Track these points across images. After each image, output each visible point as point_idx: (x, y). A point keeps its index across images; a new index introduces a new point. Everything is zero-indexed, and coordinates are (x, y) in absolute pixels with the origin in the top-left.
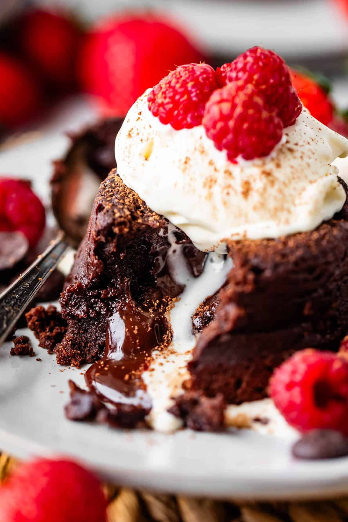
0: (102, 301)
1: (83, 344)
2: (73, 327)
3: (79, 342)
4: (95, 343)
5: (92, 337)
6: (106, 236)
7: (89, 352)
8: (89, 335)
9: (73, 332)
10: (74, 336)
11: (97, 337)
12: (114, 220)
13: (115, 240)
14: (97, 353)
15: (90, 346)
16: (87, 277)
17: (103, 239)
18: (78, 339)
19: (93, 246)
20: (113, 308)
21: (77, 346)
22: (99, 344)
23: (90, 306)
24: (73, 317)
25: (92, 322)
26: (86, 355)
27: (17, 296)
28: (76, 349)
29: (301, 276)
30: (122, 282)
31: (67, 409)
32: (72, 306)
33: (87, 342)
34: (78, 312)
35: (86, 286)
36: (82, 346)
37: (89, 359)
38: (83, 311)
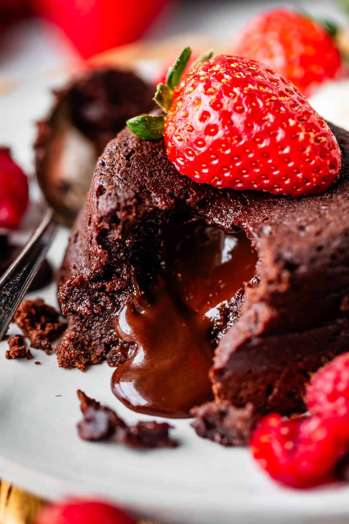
0: (107, 294)
1: (86, 343)
2: (74, 324)
3: (82, 340)
4: (100, 341)
5: (97, 334)
6: (110, 223)
7: (94, 351)
8: (92, 332)
9: (74, 329)
10: (75, 335)
11: (102, 335)
12: (118, 204)
13: (120, 227)
14: (102, 353)
15: (95, 345)
16: (90, 268)
17: (107, 226)
18: (81, 337)
19: (95, 234)
20: (120, 302)
21: (79, 346)
22: (105, 343)
23: (94, 301)
24: (75, 313)
25: (97, 318)
26: (90, 355)
27: (8, 293)
28: (79, 349)
29: (339, 269)
30: (128, 272)
31: (80, 427)
32: (73, 301)
33: (91, 341)
34: (80, 308)
35: (89, 277)
36: (85, 344)
37: (95, 360)
38: (86, 306)
